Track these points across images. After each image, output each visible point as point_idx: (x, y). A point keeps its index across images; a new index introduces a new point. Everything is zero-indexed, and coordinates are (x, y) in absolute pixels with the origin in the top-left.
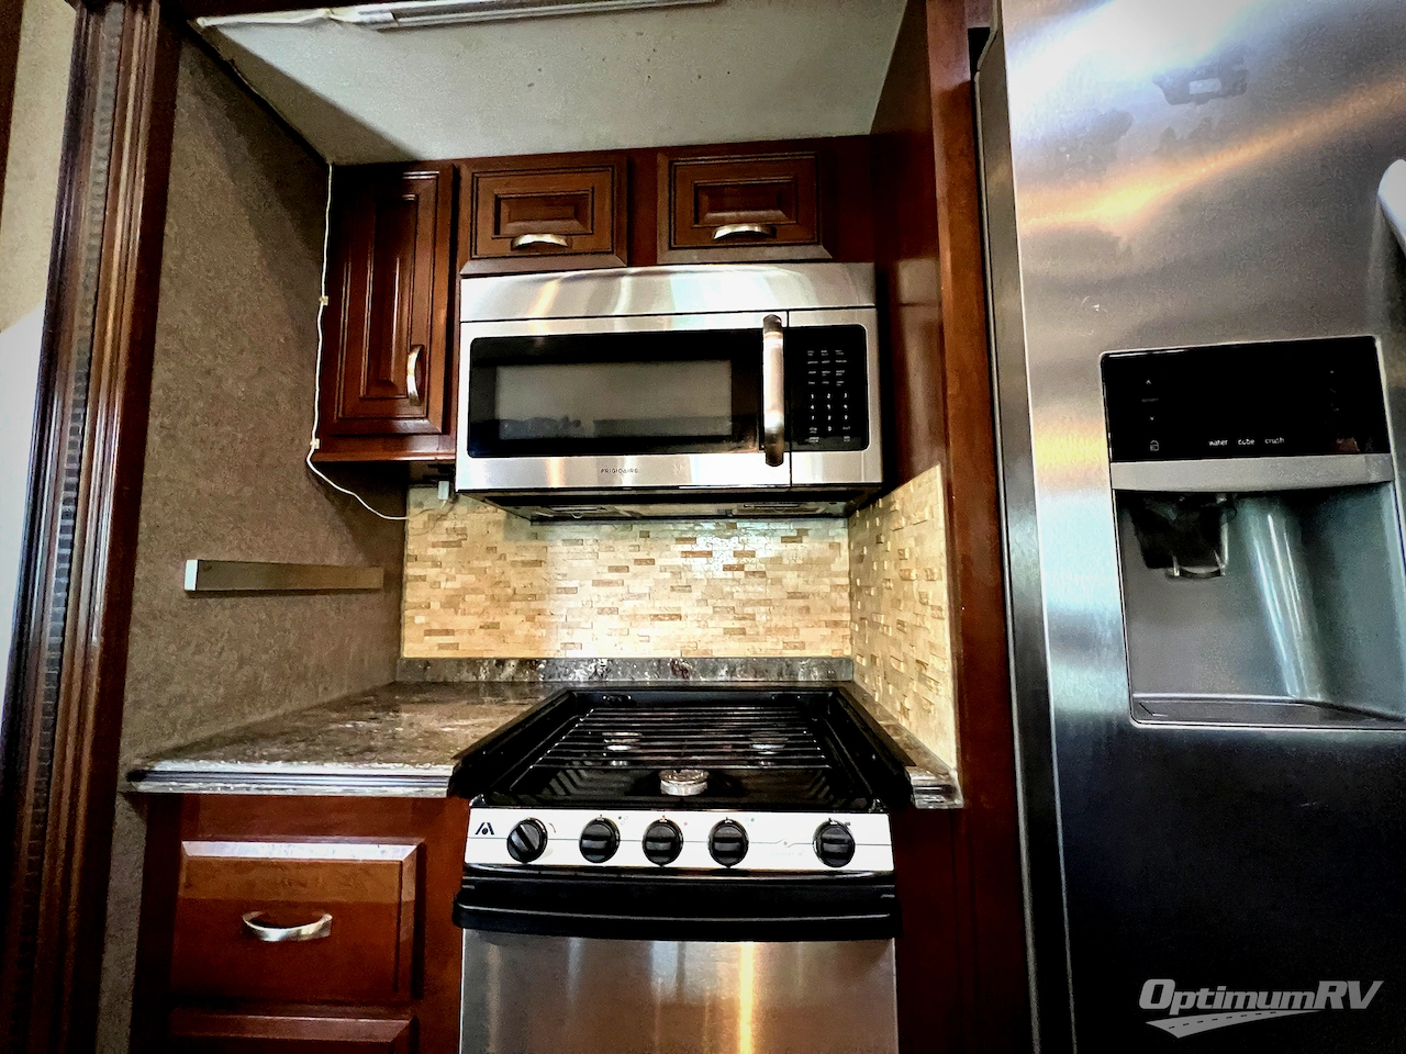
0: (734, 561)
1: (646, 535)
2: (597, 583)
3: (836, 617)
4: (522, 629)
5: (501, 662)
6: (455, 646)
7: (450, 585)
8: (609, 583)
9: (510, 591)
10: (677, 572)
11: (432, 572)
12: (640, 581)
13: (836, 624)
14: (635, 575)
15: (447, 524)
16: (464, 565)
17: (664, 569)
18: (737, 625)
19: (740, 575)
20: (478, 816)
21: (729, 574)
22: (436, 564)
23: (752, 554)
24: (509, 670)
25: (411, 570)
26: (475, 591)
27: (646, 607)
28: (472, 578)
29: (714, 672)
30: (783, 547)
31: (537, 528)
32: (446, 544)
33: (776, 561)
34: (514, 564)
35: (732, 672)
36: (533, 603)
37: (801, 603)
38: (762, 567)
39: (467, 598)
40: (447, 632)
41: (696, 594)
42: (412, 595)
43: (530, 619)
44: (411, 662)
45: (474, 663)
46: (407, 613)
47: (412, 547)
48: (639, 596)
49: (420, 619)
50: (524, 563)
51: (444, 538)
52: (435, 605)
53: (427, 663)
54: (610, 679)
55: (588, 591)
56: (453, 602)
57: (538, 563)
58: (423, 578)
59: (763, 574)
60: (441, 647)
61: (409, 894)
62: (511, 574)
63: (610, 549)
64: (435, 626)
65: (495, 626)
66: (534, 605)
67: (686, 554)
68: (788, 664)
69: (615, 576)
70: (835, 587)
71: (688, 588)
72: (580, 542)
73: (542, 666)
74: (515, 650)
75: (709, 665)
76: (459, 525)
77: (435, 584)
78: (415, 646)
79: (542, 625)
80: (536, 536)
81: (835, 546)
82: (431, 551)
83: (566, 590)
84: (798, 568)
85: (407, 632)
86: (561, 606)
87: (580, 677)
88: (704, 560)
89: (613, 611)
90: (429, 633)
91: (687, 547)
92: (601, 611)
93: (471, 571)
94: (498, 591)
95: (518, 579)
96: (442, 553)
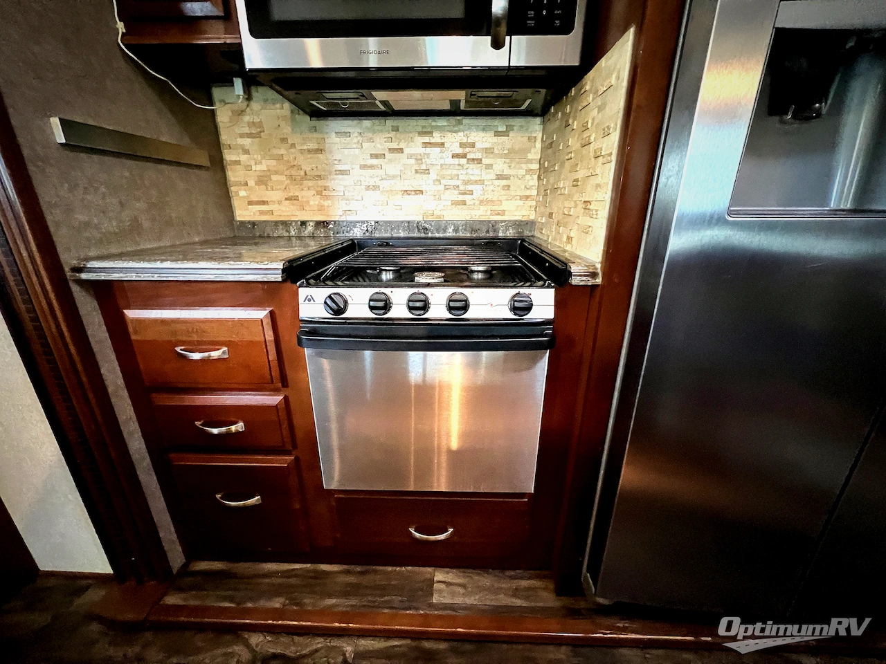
0: (460, 151)
1: (396, 129)
2: (363, 167)
3: (528, 193)
4: (315, 201)
5: (303, 223)
6: (272, 212)
7: (259, 168)
8: (372, 167)
9: (302, 173)
10: (419, 160)
11: (244, 158)
12: (392, 166)
13: (527, 198)
14: (390, 161)
15: (247, 118)
16: (266, 151)
17: (410, 156)
18: (461, 198)
19: (463, 161)
20: (303, 292)
21: (456, 161)
22: (246, 152)
23: (473, 145)
24: (310, 229)
25: (228, 156)
26: (276, 173)
27: (400, 185)
28: (274, 162)
29: (445, 231)
30: (495, 139)
31: (315, 122)
32: (250, 136)
33: (489, 151)
34: (302, 151)
35: (456, 230)
37: (504, 182)
38: (478, 156)
39: (274, 178)
40: (264, 203)
41: (433, 175)
42: (233, 175)
43: (319, 193)
44: (242, 223)
45: (286, 224)
46: (233, 189)
47: (225, 137)
48: (394, 177)
49: (242, 193)
50: (309, 151)
51: (247, 130)
52: (251, 183)
53: (253, 224)
54: (377, 235)
55: (356, 172)
56: (263, 180)
57: (320, 151)
58: (238, 163)
59: (479, 161)
60: (262, 213)
61: (270, 336)
62: (301, 160)
63: (371, 140)
64: (255, 198)
65: (296, 198)
66: (320, 183)
67: (426, 144)
68: (494, 225)
69: (375, 162)
70: (529, 171)
71: (427, 171)
72: (348, 134)
73: (331, 226)
74: (312, 216)
75: (441, 225)
76: (257, 120)
77: (248, 168)
78: (243, 213)
79: (327, 197)
80: (315, 129)
81: (532, 139)
82: (240, 141)
83: (342, 172)
84: (505, 156)
85: (236, 203)
86: (338, 184)
87: (357, 233)
88: (438, 150)
89: (376, 188)
90: (250, 203)
91: (427, 139)
92: (368, 188)
93: (273, 157)
94: (294, 172)
95: (307, 164)
96: (247, 142)
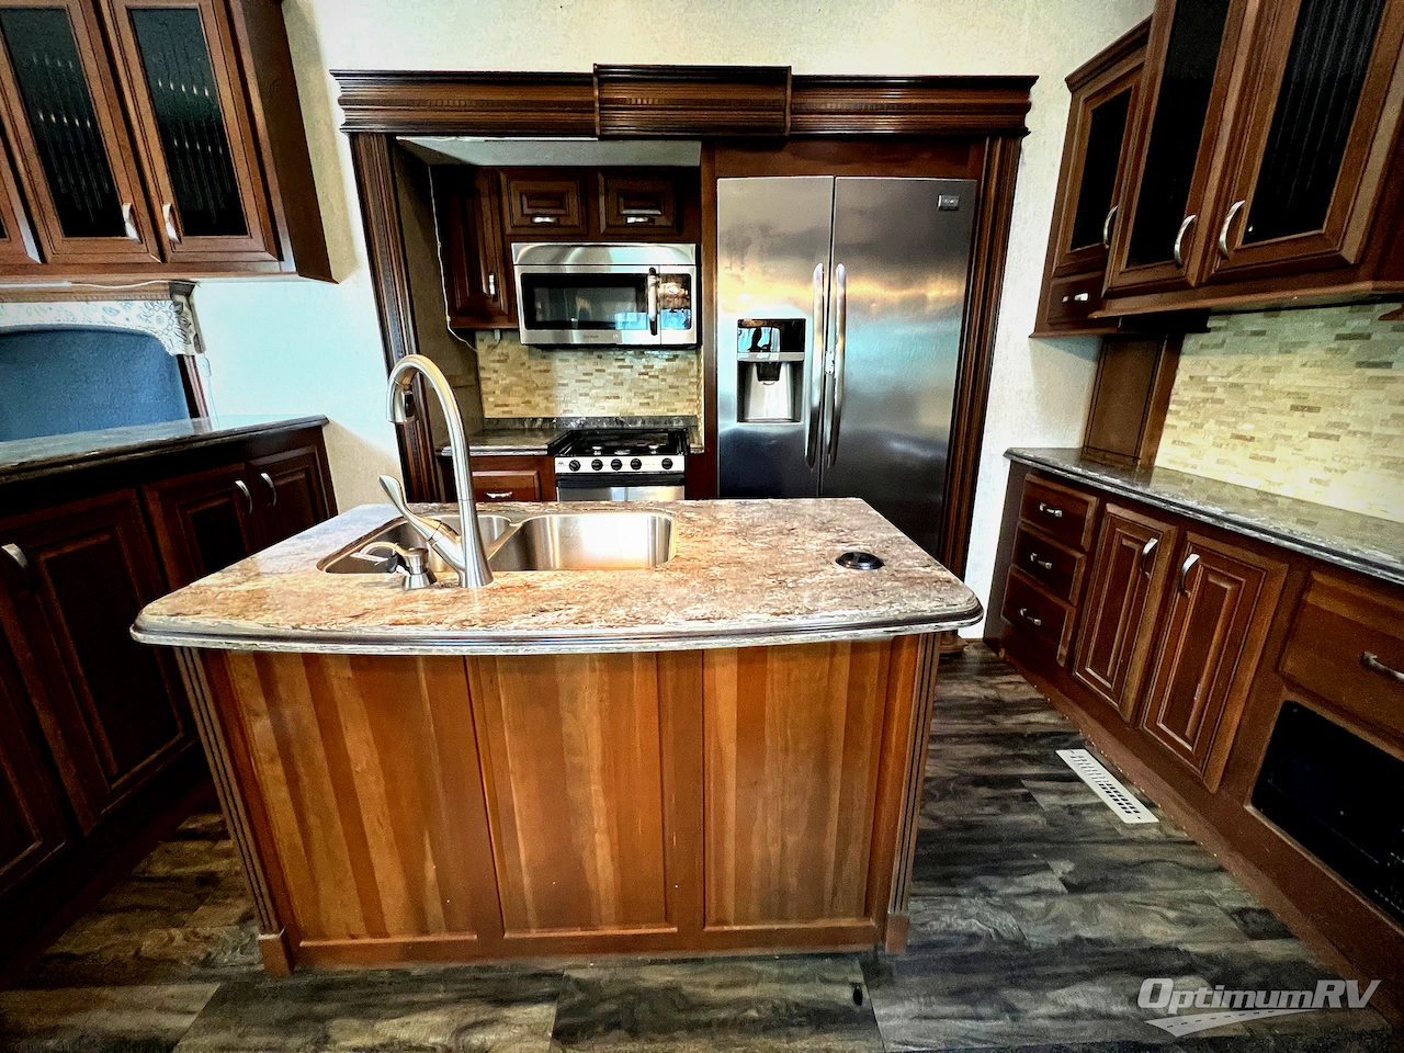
0: (643, 371)
1: (600, 357)
2: (578, 381)
3: (690, 397)
4: (543, 404)
5: (535, 419)
6: (511, 412)
7: (504, 382)
8: (583, 381)
9: (535, 385)
10: (616, 375)
11: (494, 376)
12: (597, 380)
13: (691, 400)
14: (596, 377)
15: (498, 351)
16: (510, 372)
17: (610, 374)
18: (646, 401)
19: (646, 377)
20: (557, 460)
21: (642, 377)
22: (496, 372)
23: (652, 367)
24: (539, 423)
25: (482, 374)
26: (517, 385)
27: (602, 393)
28: (514, 379)
29: (636, 423)
30: (667, 363)
31: (546, 353)
32: (498, 361)
33: (663, 370)
34: (535, 372)
35: (643, 422)
36: (548, 390)
37: (675, 390)
38: (657, 374)
39: (514, 389)
40: (506, 405)
41: (626, 386)
42: (485, 387)
43: (547, 399)
44: (489, 419)
45: (521, 420)
46: (484, 396)
47: (481, 363)
48: (599, 388)
49: (491, 399)
50: (540, 371)
51: (497, 358)
52: (498, 392)
53: (498, 420)
54: (587, 427)
55: (573, 385)
56: (507, 390)
57: (547, 371)
58: (489, 379)
59: (657, 377)
60: (503, 412)
61: (537, 485)
62: (534, 377)
63: (584, 364)
64: (500, 402)
65: (529, 402)
66: (548, 392)
67: (620, 367)
68: (669, 419)
69: (586, 378)
70: (691, 383)
71: (622, 384)
72: (566, 360)
73: (554, 421)
74: (540, 414)
75: (633, 420)
76: (505, 351)
77: (496, 382)
78: (490, 413)
79: (552, 402)
80: (544, 357)
81: (691, 364)
82: (492, 365)
83: (564, 385)
84: (675, 374)
85: (486, 405)
86: (561, 393)
87: (573, 425)
88: (629, 370)
89: (587, 395)
90: (496, 406)
91: (621, 363)
92: (581, 395)
93: (514, 375)
94: (529, 385)
95: (539, 380)
96: (497, 366)
